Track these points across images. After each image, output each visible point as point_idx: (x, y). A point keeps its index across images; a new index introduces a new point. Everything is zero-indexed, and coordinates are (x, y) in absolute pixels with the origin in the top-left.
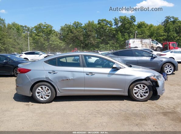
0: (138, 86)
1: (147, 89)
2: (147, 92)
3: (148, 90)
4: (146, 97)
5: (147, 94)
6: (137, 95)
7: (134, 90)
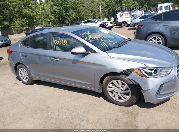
0: (115, 82)
1: (127, 89)
2: (128, 94)
3: (129, 91)
4: (127, 100)
5: (128, 96)
6: (113, 94)
7: (108, 87)
